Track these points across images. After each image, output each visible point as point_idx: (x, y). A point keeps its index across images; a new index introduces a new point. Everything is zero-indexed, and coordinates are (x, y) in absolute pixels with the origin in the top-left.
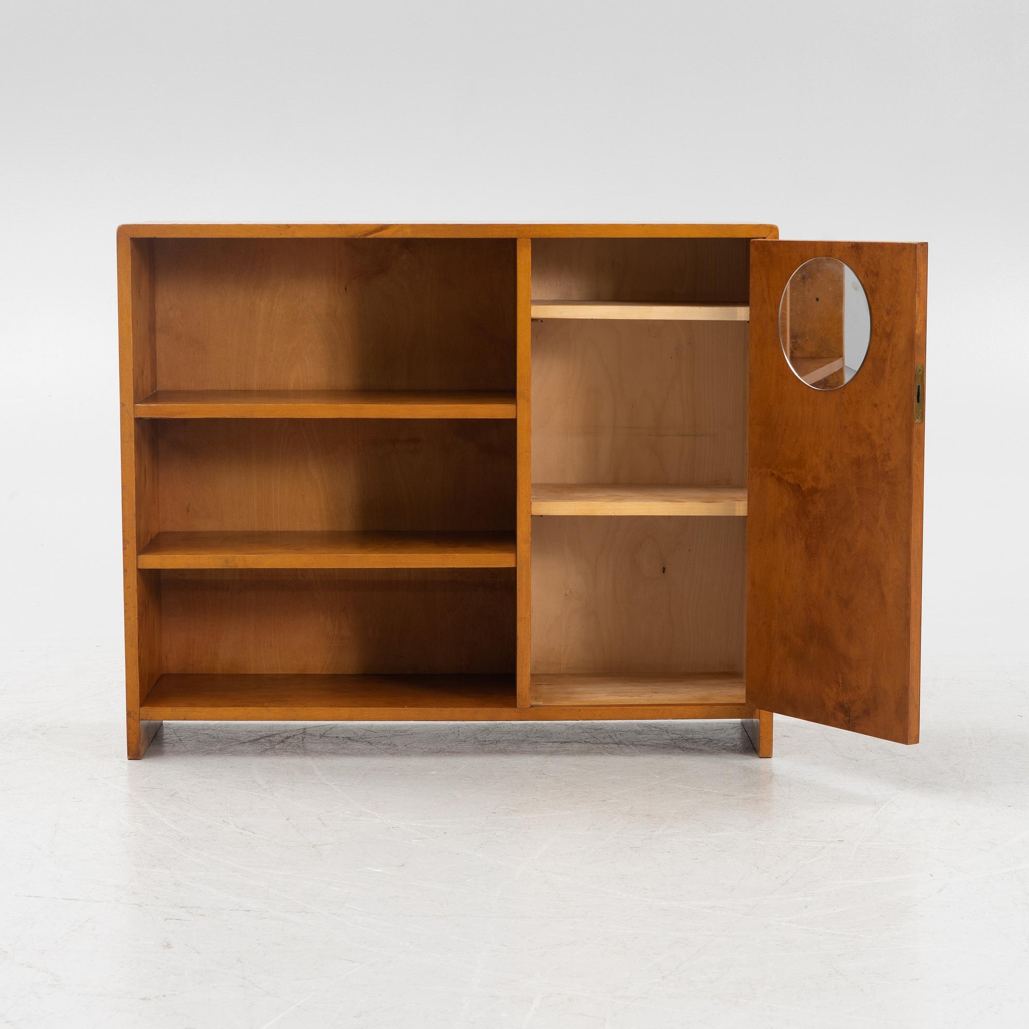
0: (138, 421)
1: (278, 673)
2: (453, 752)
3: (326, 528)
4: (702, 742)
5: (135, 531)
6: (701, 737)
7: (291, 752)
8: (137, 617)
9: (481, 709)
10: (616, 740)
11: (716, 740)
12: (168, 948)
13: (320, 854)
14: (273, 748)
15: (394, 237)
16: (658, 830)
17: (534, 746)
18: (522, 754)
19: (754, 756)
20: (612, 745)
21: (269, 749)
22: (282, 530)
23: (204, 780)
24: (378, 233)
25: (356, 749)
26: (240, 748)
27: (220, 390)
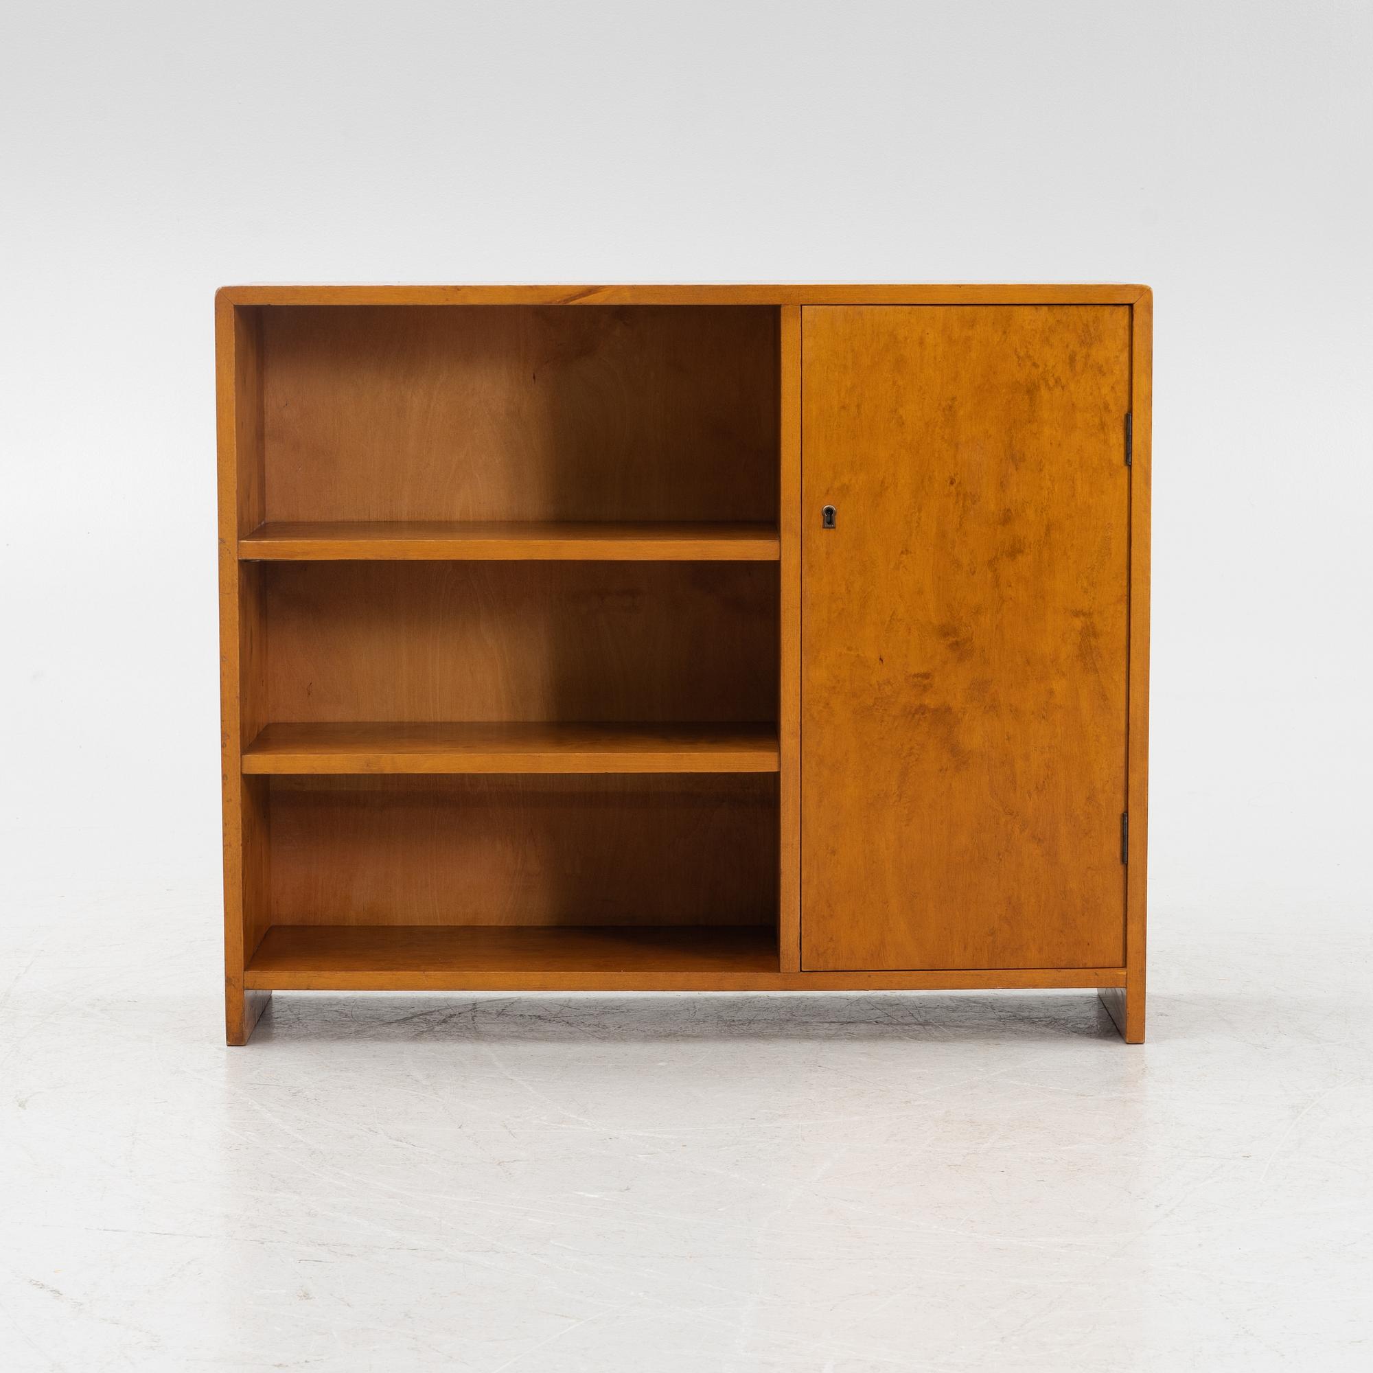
0: (244, 564)
1: (435, 925)
2: (689, 1036)
3: (505, 717)
4: (1043, 1023)
5: (239, 721)
6: (1041, 1015)
7: (458, 1035)
8: (241, 842)
9: (729, 973)
10: (919, 1019)
11: (1064, 1019)
12: (307, 1299)
13: (510, 1174)
14: (431, 1030)
15: (607, 303)
16: (987, 1142)
17: (803, 1028)
18: (787, 1038)
19: (1118, 1042)
20: (915, 1027)
21: (426, 1031)
22: (443, 720)
23: (338, 1074)
24: (585, 298)
25: (549, 1031)
26: (385, 1029)
27: (355, 520)
